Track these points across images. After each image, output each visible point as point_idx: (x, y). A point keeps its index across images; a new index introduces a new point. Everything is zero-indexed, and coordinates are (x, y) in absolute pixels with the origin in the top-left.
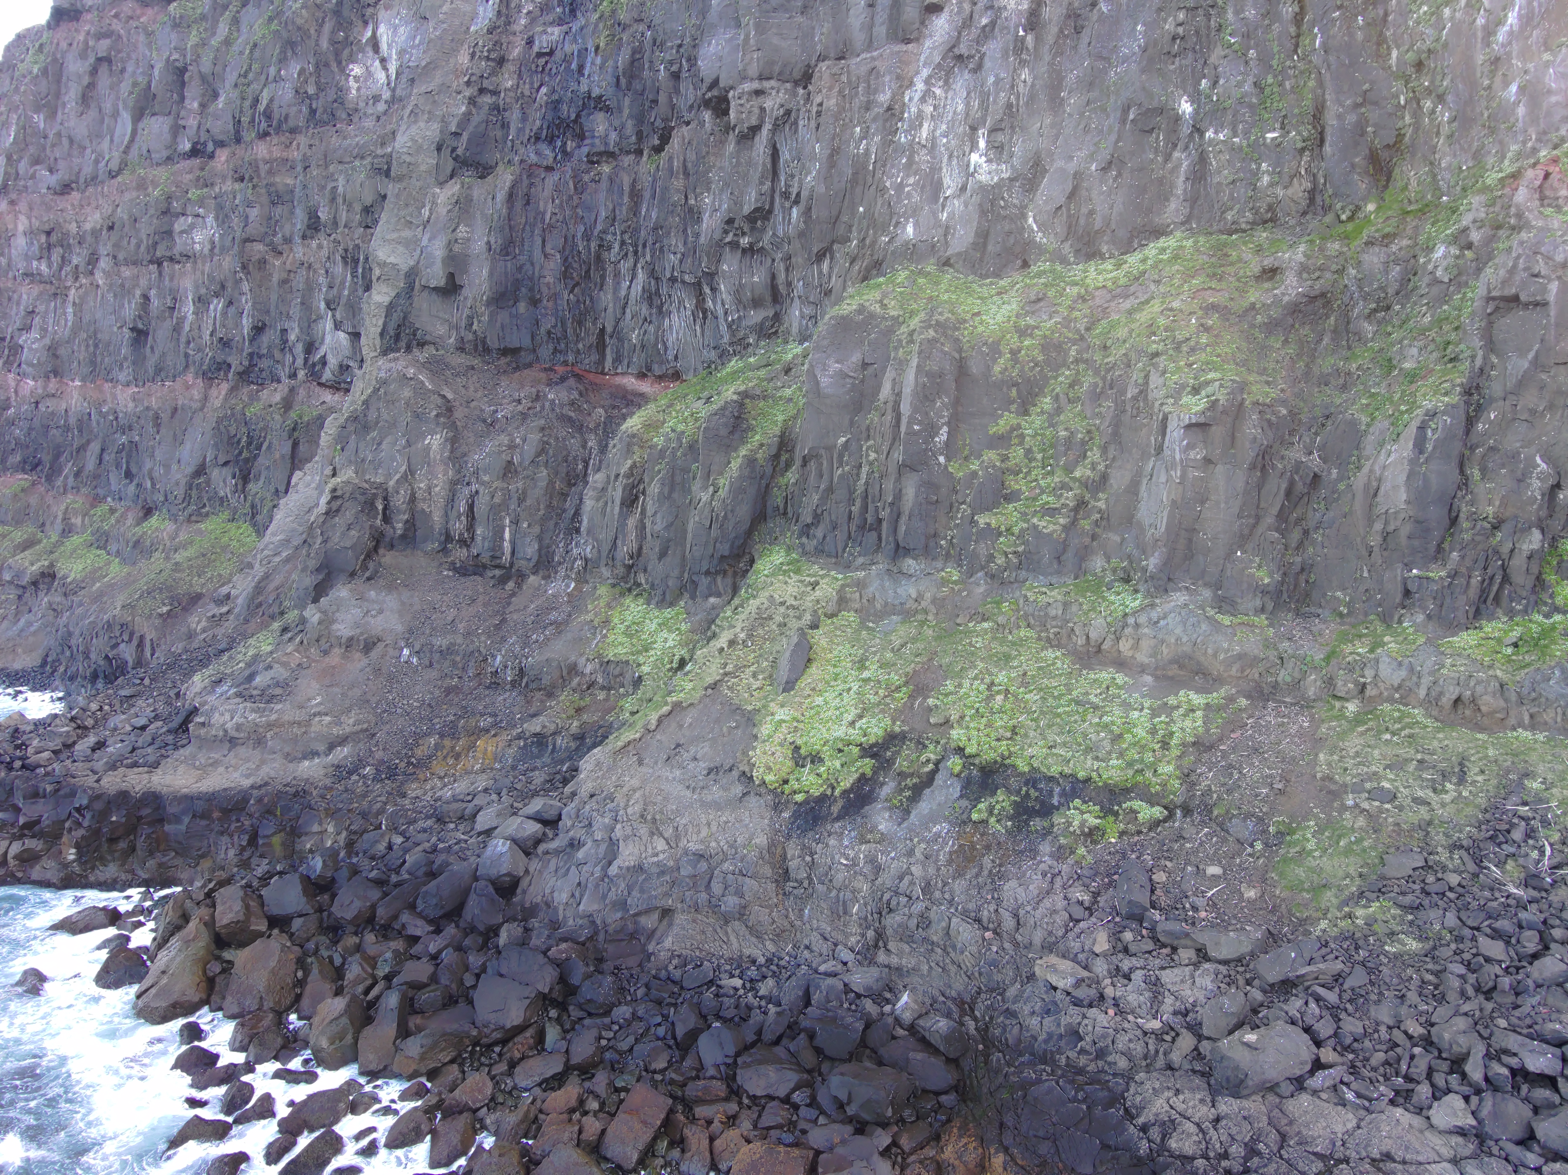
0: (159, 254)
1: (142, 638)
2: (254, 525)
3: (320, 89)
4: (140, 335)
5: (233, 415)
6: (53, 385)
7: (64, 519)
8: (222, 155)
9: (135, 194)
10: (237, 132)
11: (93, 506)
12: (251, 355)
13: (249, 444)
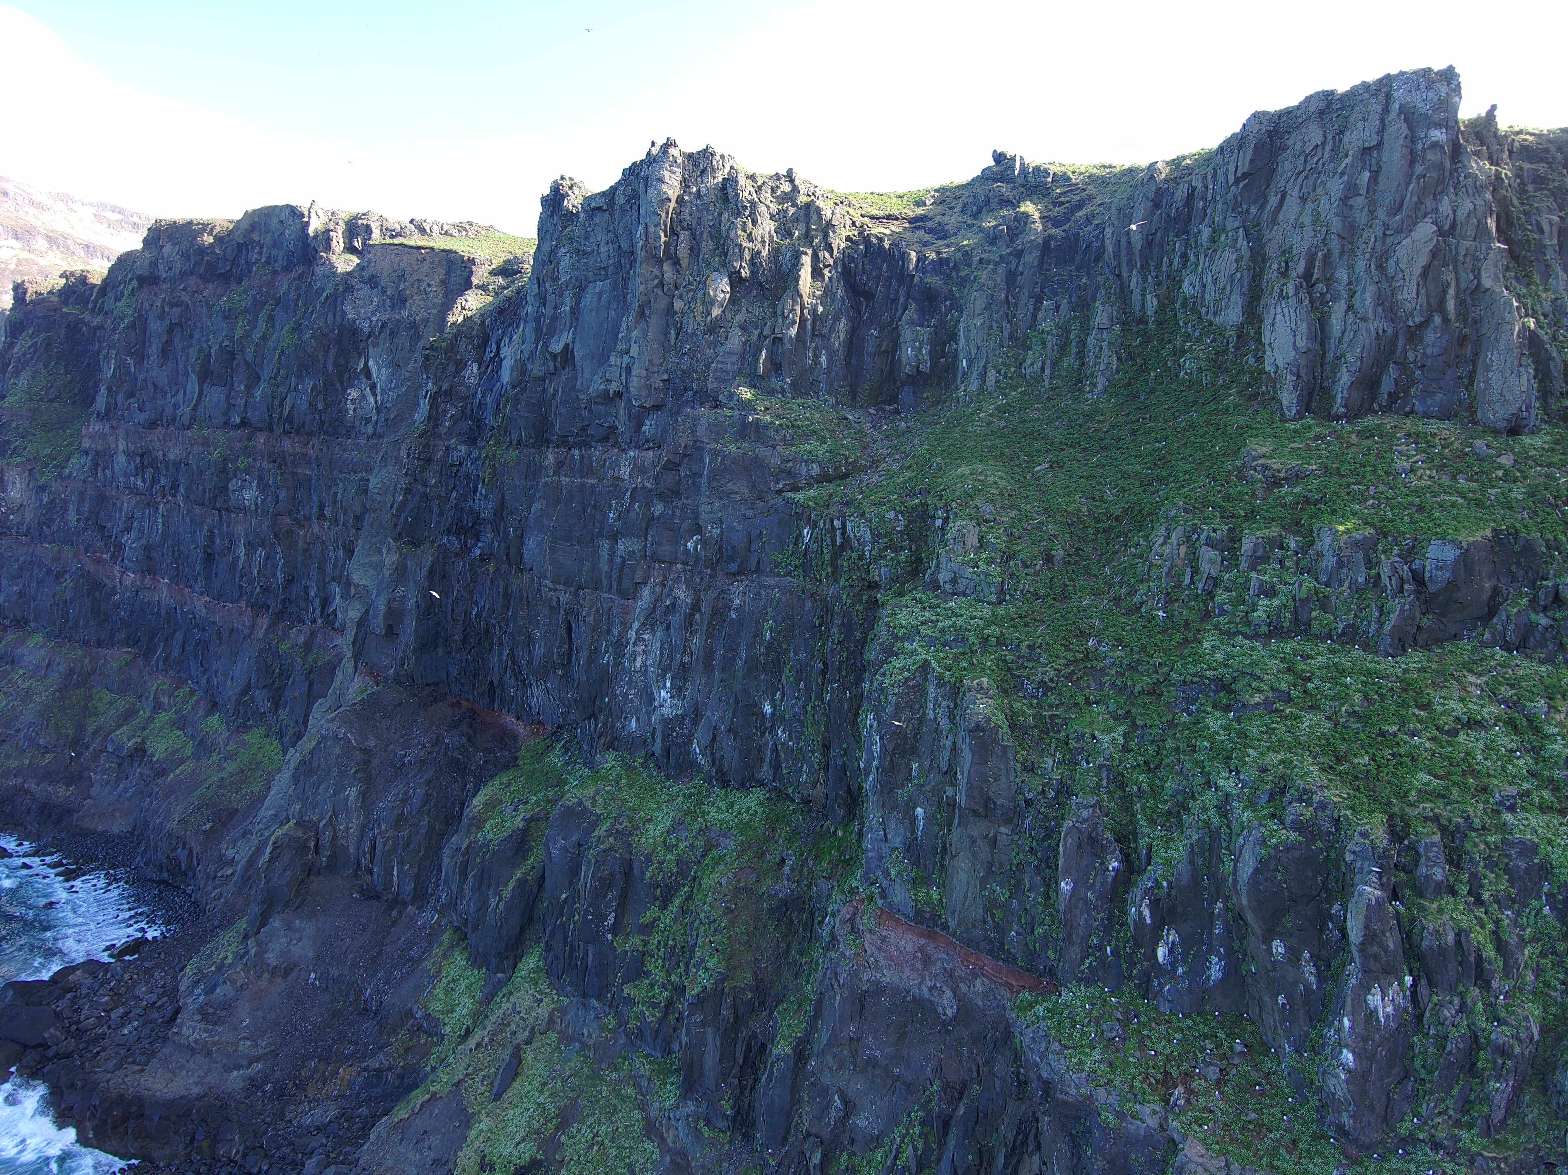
0: (218, 505)
1: (191, 849)
2: (282, 744)
3: (327, 406)
4: (209, 559)
5: (270, 649)
6: (148, 581)
7: (155, 698)
8: (261, 439)
9: (201, 449)
10: (271, 424)
11: (177, 688)
12: (284, 600)
13: (281, 674)
